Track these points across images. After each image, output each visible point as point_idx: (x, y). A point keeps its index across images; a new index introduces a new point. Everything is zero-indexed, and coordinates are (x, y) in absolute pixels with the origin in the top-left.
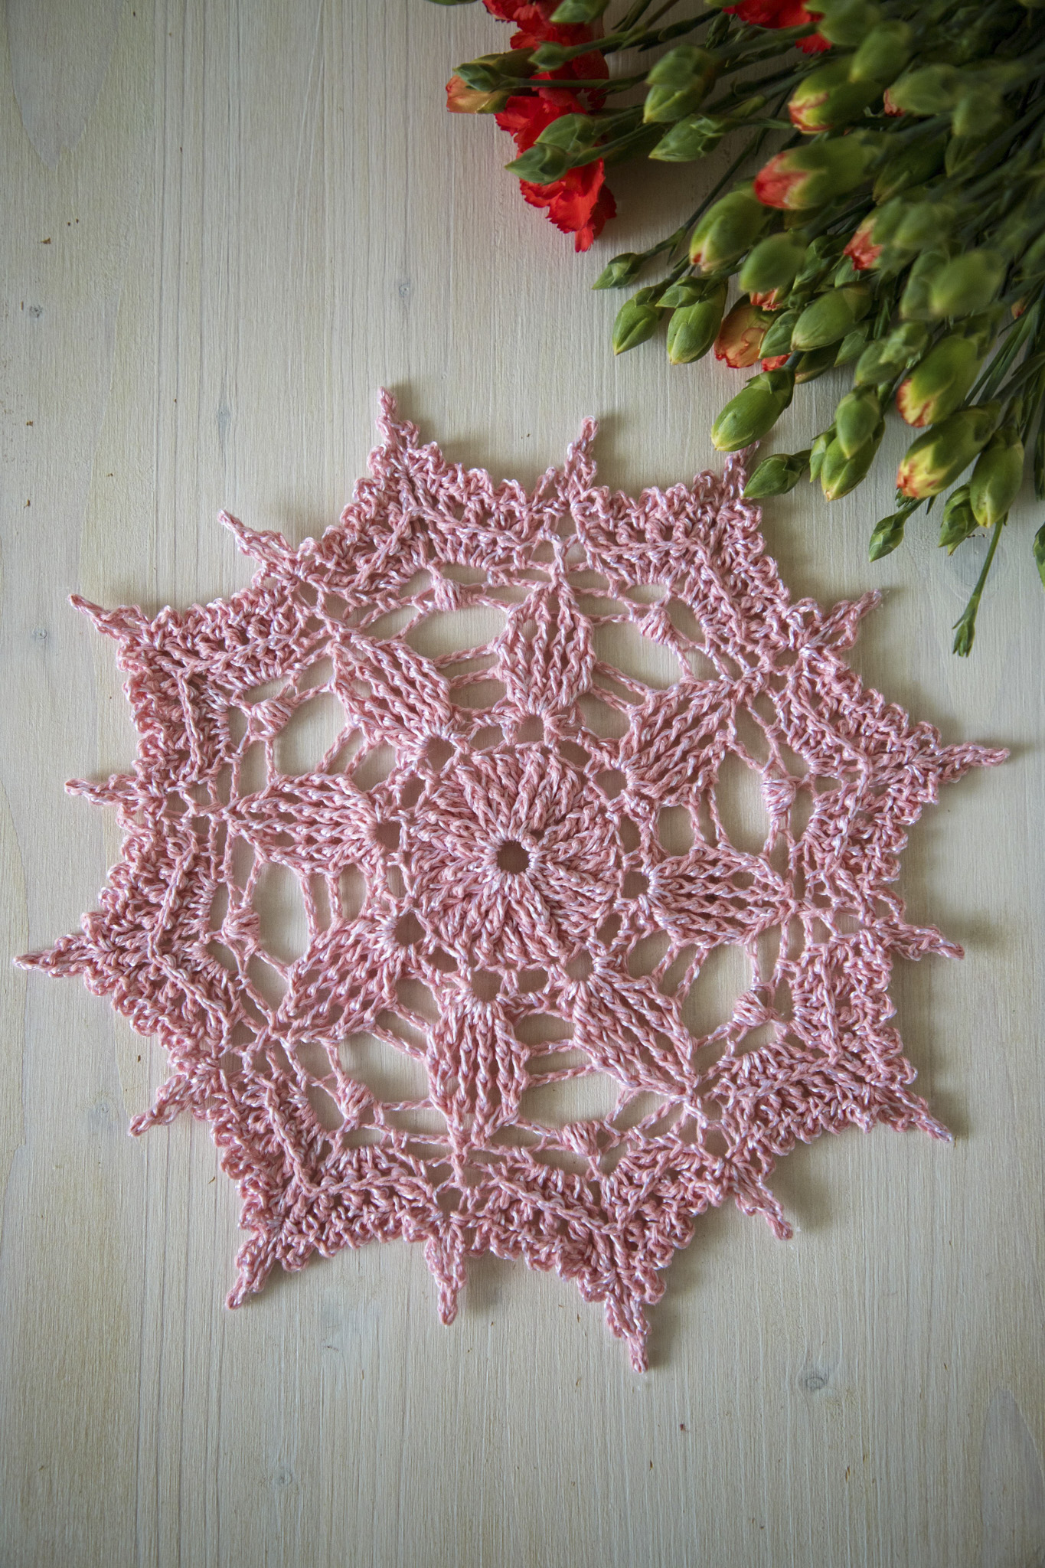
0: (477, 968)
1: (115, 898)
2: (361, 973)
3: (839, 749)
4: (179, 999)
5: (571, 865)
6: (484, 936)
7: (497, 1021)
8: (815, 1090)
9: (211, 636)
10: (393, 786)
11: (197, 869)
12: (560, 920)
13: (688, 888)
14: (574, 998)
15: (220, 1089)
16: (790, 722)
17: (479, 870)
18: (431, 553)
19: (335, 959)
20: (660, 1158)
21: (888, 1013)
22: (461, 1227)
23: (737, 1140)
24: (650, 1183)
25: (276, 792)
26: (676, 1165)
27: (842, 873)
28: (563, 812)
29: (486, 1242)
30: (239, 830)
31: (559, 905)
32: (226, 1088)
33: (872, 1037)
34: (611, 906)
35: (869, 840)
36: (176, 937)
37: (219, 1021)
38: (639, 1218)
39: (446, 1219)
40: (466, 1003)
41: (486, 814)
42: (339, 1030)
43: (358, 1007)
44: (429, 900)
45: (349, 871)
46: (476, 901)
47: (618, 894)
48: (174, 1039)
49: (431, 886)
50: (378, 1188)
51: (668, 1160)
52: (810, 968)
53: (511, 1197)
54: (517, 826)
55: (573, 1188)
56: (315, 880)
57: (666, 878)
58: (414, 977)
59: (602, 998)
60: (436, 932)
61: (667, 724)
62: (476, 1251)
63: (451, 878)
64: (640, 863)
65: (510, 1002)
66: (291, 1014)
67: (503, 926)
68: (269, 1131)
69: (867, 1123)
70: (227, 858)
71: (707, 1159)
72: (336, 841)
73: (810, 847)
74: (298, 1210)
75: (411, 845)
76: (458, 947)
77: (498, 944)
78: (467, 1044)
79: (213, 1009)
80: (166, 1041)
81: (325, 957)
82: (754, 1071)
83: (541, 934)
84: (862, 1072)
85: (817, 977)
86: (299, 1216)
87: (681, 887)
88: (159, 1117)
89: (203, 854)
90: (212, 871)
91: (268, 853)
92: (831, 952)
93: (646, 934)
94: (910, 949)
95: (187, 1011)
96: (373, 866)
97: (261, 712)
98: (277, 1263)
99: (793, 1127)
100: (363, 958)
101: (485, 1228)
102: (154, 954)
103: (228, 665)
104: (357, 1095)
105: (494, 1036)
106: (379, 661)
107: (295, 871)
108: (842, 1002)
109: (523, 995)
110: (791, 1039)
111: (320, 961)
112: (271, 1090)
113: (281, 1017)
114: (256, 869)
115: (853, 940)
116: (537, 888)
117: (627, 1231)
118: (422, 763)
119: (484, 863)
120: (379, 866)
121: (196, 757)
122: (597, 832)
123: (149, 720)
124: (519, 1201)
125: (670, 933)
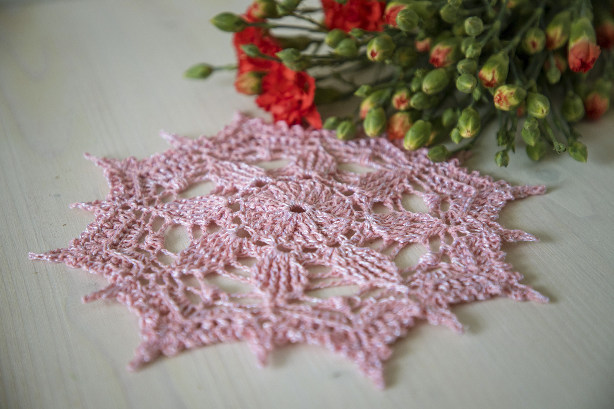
0: (280, 244)
1: (89, 234)
2: (217, 249)
4: (117, 263)
5: (328, 212)
6: (283, 234)
11: (133, 226)
12: (323, 230)
17: (280, 213)
21: (503, 255)
25: (177, 202)
27: (469, 217)
30: (157, 212)
31: (322, 225)
34: (349, 225)
36: (118, 246)
40: (274, 253)
43: (214, 260)
44: (254, 224)
47: (353, 221)
52: (458, 246)
60: (258, 234)
66: (178, 264)
70: (150, 222)
72: (207, 212)
75: (246, 210)
76: (270, 237)
81: (198, 246)
83: (314, 232)
85: (462, 248)
89: (138, 221)
90: (142, 226)
91: (172, 217)
92: (468, 239)
93: (368, 236)
94: (510, 237)
95: (122, 265)
96: (226, 219)
102: (106, 249)
107: (186, 224)
109: (305, 253)
110: (452, 269)
113: (173, 265)
114: (165, 225)
116: (311, 218)
120: (229, 217)
121: (138, 194)
122: (340, 205)
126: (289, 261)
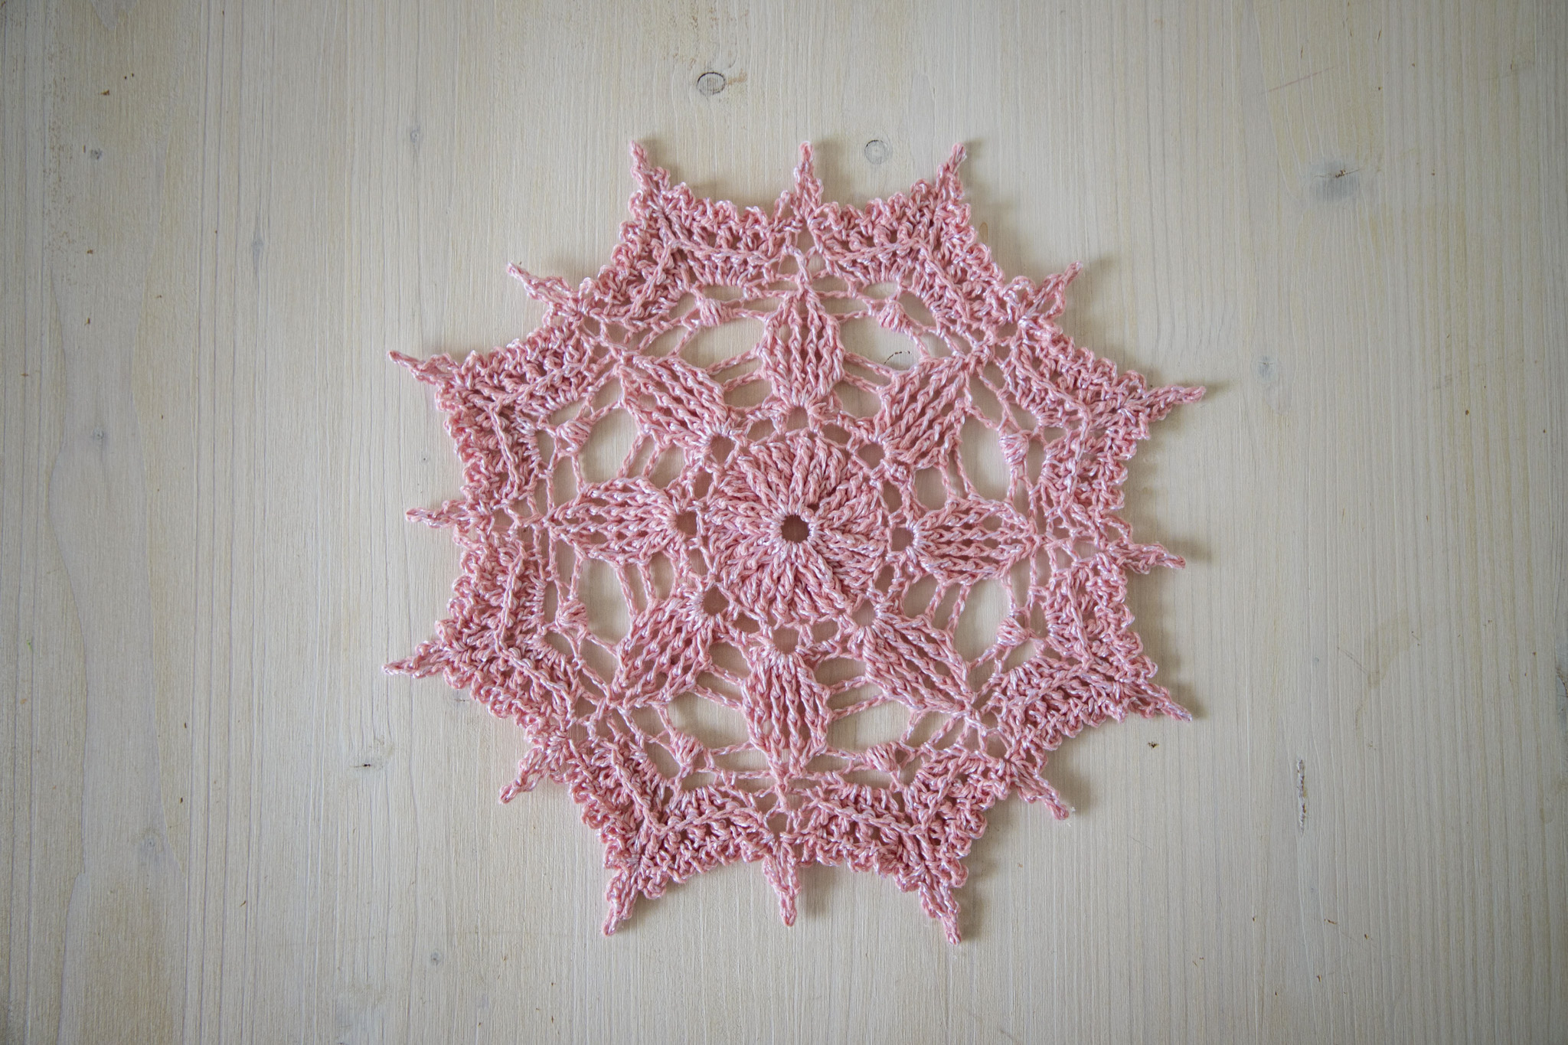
0: (776, 627)
1: (462, 607)
2: (678, 642)
3: (1061, 402)
4: (527, 685)
5: (845, 530)
6: (779, 598)
7: (799, 669)
8: (1073, 692)
9: (514, 372)
10: (685, 482)
11: (527, 573)
12: (842, 577)
13: (947, 536)
14: (862, 641)
15: (571, 756)
16: (1016, 384)
17: (767, 544)
18: (692, 278)
19: (654, 634)
20: (951, 765)
21: (1129, 620)
22: (790, 844)
23: (1013, 742)
24: (945, 788)
25: (586, 498)
26: (965, 770)
27: (1076, 507)
28: (833, 486)
29: (813, 854)
30: (559, 535)
31: (840, 564)
32: (577, 755)
33: (1117, 642)
34: (884, 559)
35: (1095, 476)
36: (518, 632)
37: (563, 699)
38: (939, 816)
39: (777, 838)
40: (770, 657)
41: (767, 495)
42: (666, 693)
43: (679, 672)
44: (728, 574)
45: (657, 559)
46: (768, 570)
47: (889, 548)
48: (527, 718)
49: (729, 562)
50: (716, 820)
51: (958, 767)
52: (1057, 591)
53: (829, 814)
54: (796, 502)
55: (880, 800)
56: (629, 569)
57: (928, 530)
58: (724, 641)
59: (886, 638)
60: (738, 600)
61: (913, 398)
62: (806, 862)
63: (744, 554)
64: (904, 520)
65: (808, 652)
66: (624, 685)
67: (794, 588)
68: (618, 785)
69: (1121, 715)
70: (552, 560)
71: (990, 762)
72: (643, 534)
73: (1046, 488)
74: (651, 847)
75: (708, 530)
76: (757, 610)
77: (791, 604)
78: (776, 691)
79: (557, 690)
80: (521, 720)
81: (646, 633)
82: (1020, 683)
83: (827, 591)
84: (1111, 673)
85: (1065, 598)
86: (653, 852)
87: (941, 536)
88: (523, 785)
89: (532, 559)
90: (541, 572)
91: (587, 551)
92: (1074, 576)
93: (916, 580)
94: (1140, 564)
95: (535, 693)
96: (678, 551)
97: (564, 431)
98: (640, 893)
99: (1059, 726)
100: (679, 630)
101: (811, 842)
102: (501, 649)
103: (532, 396)
104: (689, 746)
105: (798, 682)
106: (660, 376)
107: (611, 564)
108: (1088, 615)
109: (818, 645)
110: (1049, 652)
111: (642, 637)
112: (615, 750)
113: (615, 688)
114: (578, 567)
115: (1092, 563)
116: (818, 552)
117: (930, 830)
118: (708, 458)
119: (771, 537)
120: (682, 550)
121: (514, 477)
122: (864, 498)
123: (470, 451)
124: (836, 817)
125: (936, 576)
126: (796, 671)
